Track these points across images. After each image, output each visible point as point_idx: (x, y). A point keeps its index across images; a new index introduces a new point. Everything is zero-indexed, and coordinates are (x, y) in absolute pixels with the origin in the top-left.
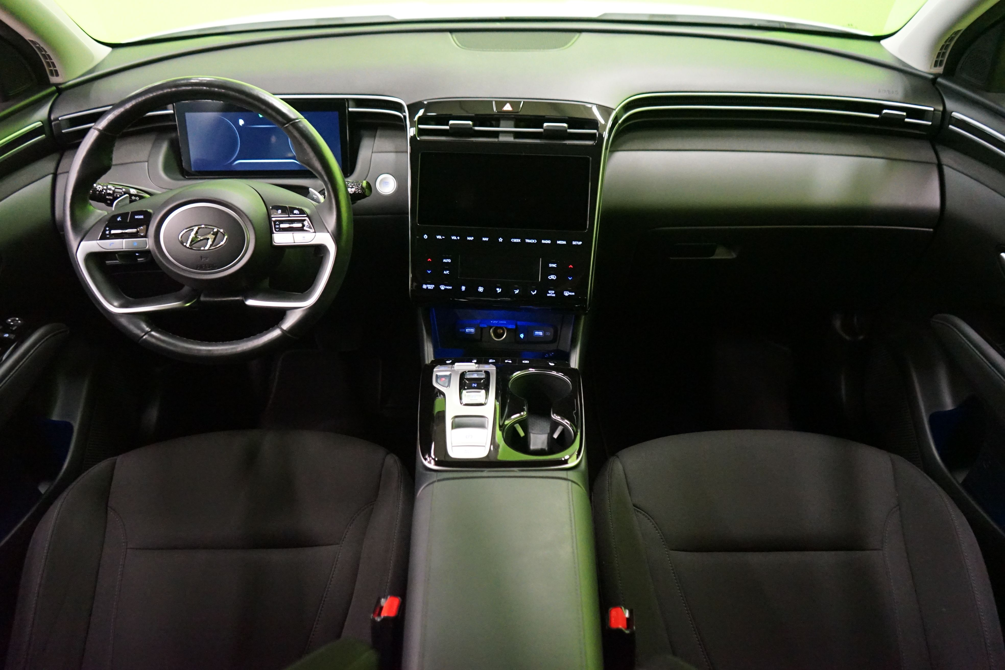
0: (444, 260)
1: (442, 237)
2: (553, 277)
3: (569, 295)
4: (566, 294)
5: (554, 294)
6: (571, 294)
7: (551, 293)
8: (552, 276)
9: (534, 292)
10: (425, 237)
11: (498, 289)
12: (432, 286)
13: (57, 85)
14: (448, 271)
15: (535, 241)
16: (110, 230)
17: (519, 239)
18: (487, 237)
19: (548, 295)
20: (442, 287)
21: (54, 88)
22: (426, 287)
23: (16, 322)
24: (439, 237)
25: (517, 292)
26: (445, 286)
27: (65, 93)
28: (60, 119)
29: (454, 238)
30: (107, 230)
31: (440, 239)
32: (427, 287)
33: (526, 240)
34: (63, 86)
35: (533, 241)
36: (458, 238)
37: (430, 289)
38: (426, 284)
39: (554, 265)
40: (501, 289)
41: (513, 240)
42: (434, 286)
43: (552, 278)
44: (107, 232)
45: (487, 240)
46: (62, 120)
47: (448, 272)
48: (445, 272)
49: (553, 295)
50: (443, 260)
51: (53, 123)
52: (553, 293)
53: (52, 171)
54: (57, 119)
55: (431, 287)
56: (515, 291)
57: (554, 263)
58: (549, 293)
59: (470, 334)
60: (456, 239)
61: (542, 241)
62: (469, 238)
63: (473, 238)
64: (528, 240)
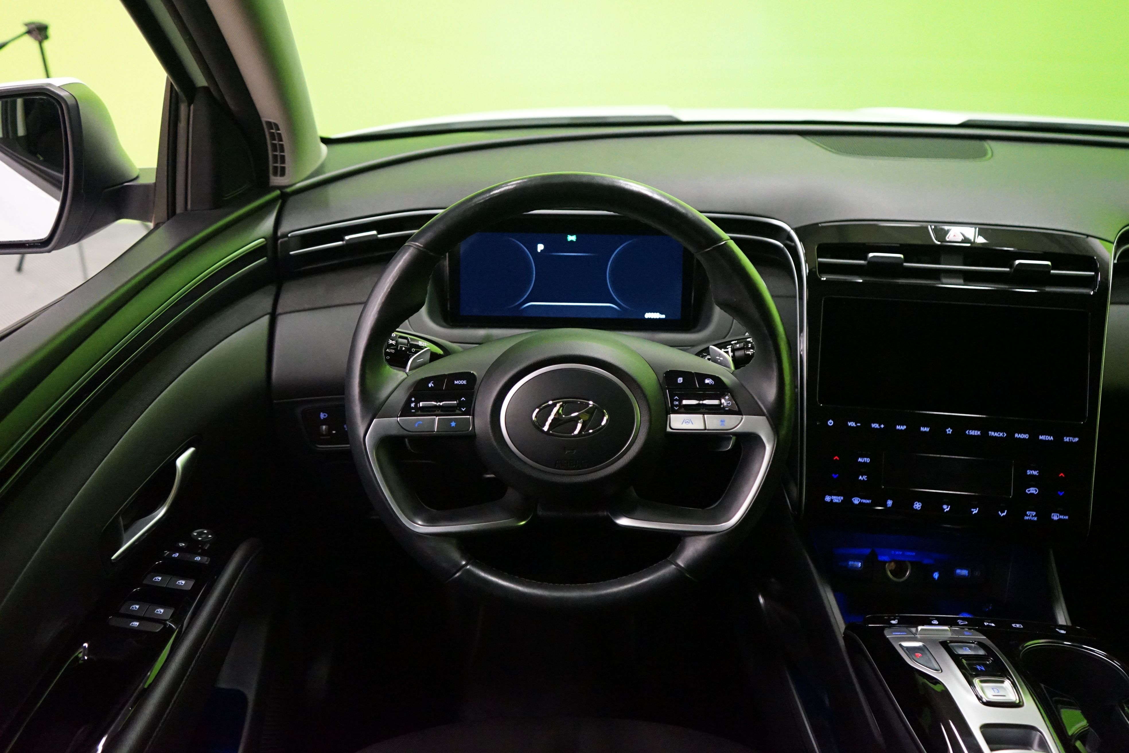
0: (860, 458)
1: (856, 424)
2: (1033, 490)
3: (1060, 519)
4: (1055, 517)
5: (1035, 516)
6: (1062, 517)
7: (1031, 515)
8: (1031, 489)
9: (1003, 512)
10: (831, 423)
11: (945, 507)
12: (839, 497)
13: (281, 188)
14: (865, 475)
15: (1003, 435)
16: (417, 402)
17: (978, 430)
18: (927, 427)
19: (1026, 518)
20: (856, 501)
21: (278, 192)
22: (830, 499)
23: (204, 536)
24: (852, 424)
25: (975, 511)
26: (861, 499)
27: (292, 200)
28: (289, 235)
29: (875, 426)
30: (412, 402)
31: (853, 427)
32: (832, 500)
33: (990, 433)
34: (289, 190)
35: (1001, 434)
36: (882, 426)
37: (836, 503)
38: (831, 495)
39: (1035, 473)
40: (949, 506)
41: (969, 432)
42: (842, 498)
43: (1031, 492)
44: (413, 405)
45: (928, 430)
46: (292, 237)
47: (865, 477)
48: (860, 478)
49: (1034, 518)
50: (858, 459)
51: (279, 241)
52: (1033, 515)
53: (269, 309)
54: (285, 235)
55: (837, 499)
56: (972, 510)
57: (1035, 470)
58: (1027, 515)
59: (855, 570)
60: (878, 427)
61: (1016, 435)
62: (898, 427)
63: (905, 427)
64: (993, 433)
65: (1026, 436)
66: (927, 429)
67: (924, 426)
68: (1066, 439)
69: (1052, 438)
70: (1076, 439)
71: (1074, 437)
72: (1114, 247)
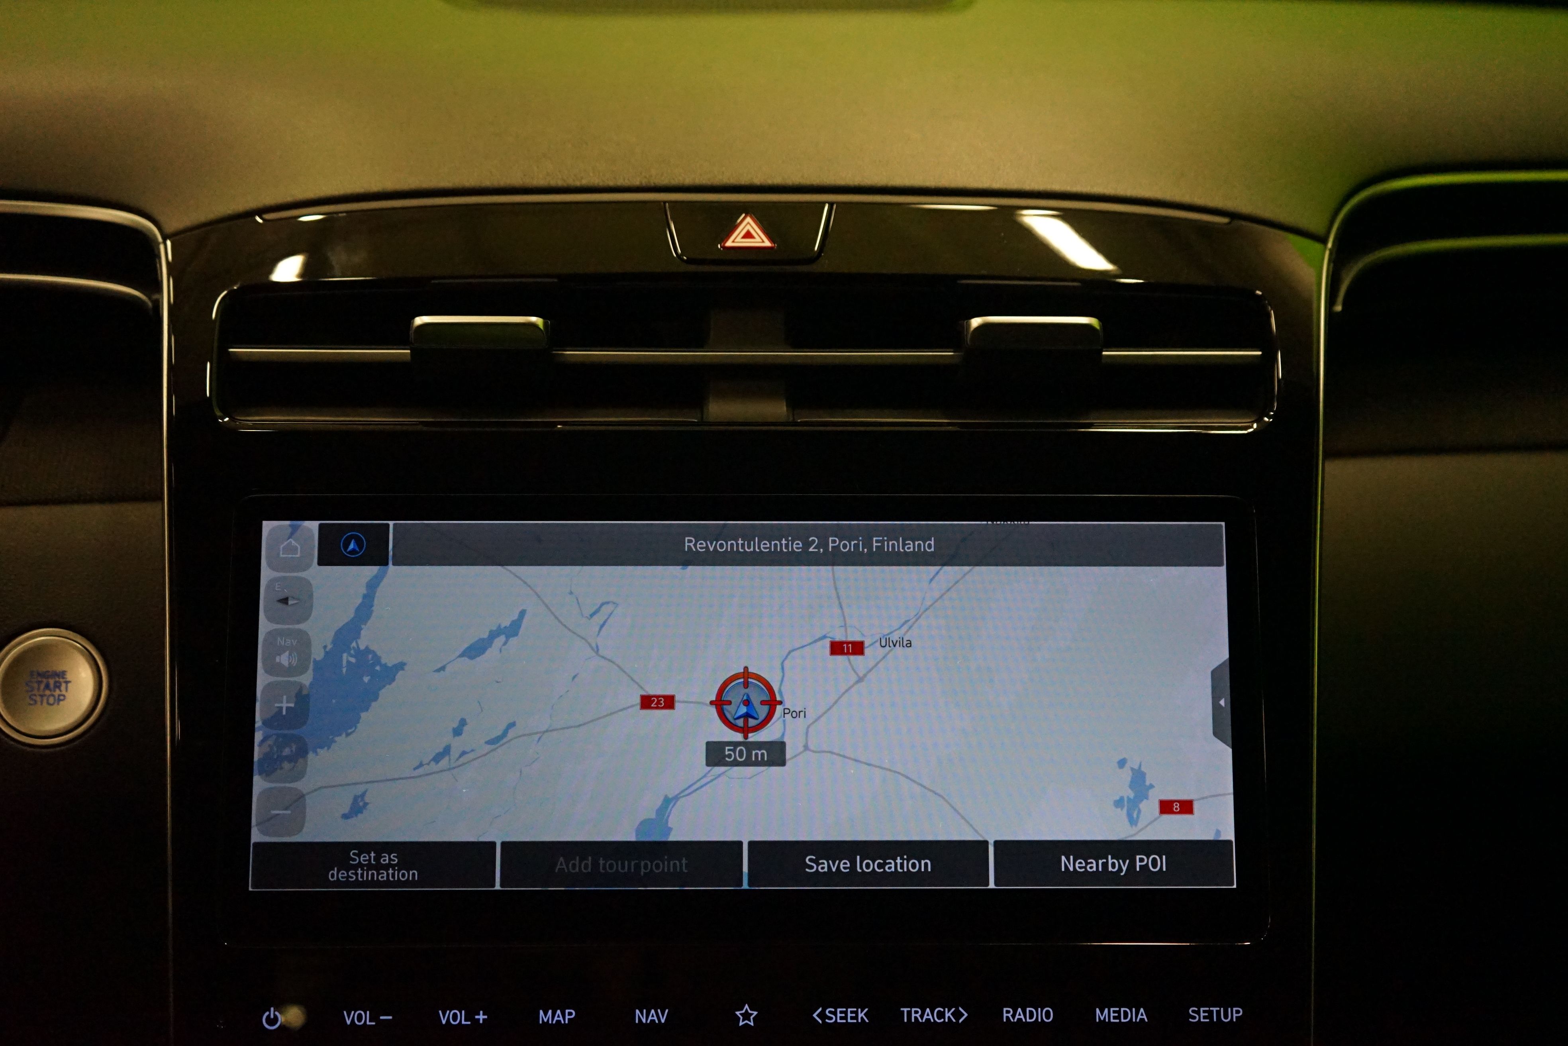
15: (957, 1016)
33: (905, 1011)
35: (949, 1015)
41: (823, 1015)
45: (663, 1020)
61: (1007, 1013)
62: (544, 1017)
63: (570, 1014)
64: (916, 1014)
65: (1043, 1015)
66: (657, 1016)
67: (647, 1006)
68: (1199, 1015)
69: (1142, 1015)
70: (1236, 1013)
71: (1227, 1004)
72: (1327, 253)
